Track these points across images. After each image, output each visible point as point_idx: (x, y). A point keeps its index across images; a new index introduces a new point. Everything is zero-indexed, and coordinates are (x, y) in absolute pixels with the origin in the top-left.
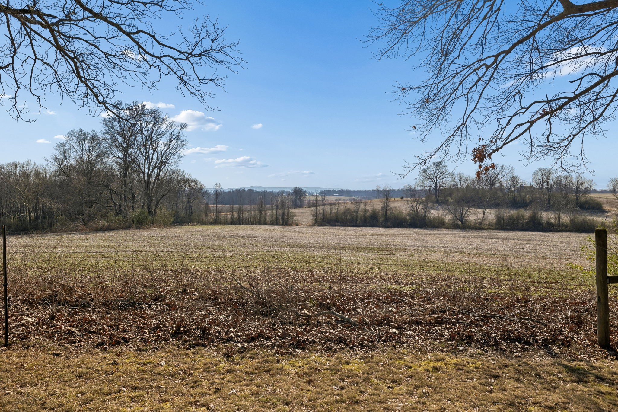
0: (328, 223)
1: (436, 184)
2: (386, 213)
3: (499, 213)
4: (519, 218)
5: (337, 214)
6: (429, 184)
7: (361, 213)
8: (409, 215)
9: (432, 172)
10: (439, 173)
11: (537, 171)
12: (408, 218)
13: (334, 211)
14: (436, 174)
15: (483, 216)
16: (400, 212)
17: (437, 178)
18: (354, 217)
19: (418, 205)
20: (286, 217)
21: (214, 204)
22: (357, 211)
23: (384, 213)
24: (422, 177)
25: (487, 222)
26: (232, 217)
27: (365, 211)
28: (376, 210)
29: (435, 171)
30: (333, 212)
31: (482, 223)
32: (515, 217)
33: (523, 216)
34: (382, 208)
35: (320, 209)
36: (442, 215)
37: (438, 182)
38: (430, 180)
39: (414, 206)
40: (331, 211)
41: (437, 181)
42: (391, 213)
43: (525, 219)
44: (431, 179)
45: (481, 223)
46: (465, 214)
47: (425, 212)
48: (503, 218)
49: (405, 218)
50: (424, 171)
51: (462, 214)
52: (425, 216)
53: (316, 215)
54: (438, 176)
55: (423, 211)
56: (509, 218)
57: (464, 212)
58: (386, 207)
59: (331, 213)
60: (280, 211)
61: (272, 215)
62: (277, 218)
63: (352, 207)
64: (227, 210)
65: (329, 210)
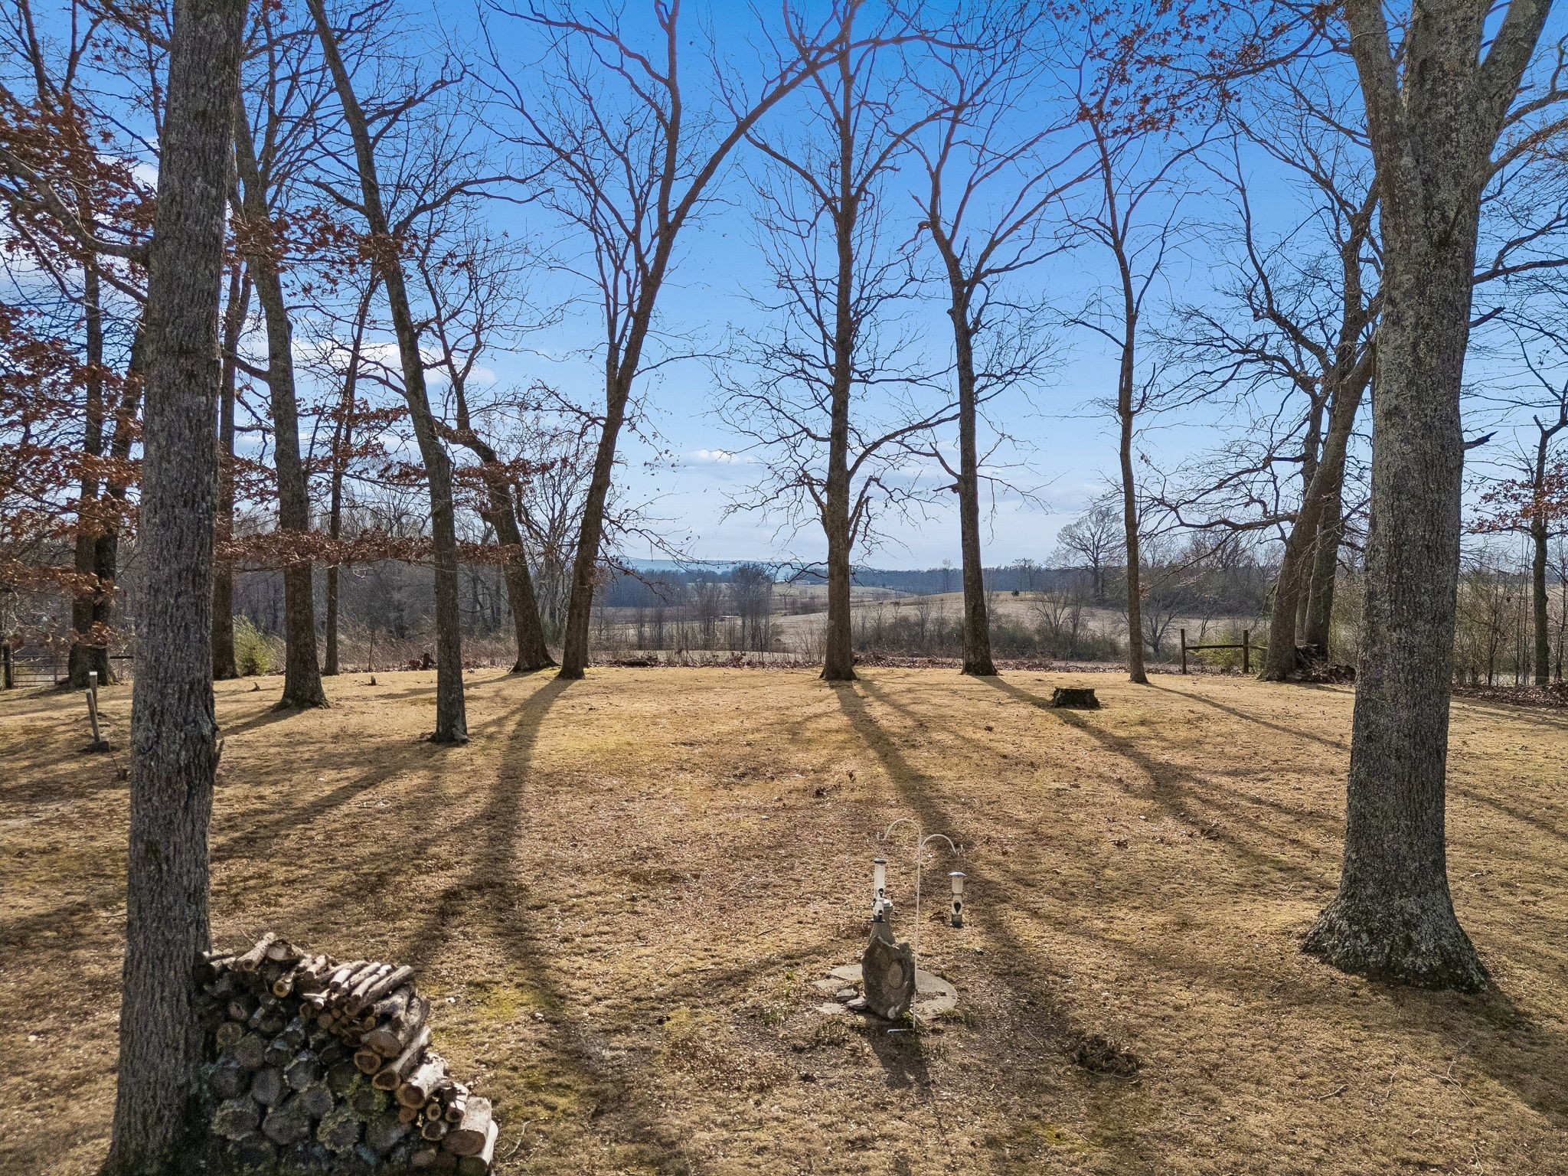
1: (1096, 561)
5: (879, 629)
6: (1080, 560)
7: (931, 628)
8: (1038, 632)
9: (1088, 534)
10: (1103, 536)
12: (1036, 638)
13: (871, 622)
14: (1096, 538)
15: (1202, 635)
16: (1018, 625)
17: (1097, 548)
18: (916, 636)
19: (1058, 612)
20: (762, 635)
22: (922, 623)
24: (1065, 545)
26: (640, 635)
27: (941, 623)
29: (1093, 530)
30: (868, 625)
36: (1112, 633)
37: (1101, 556)
38: (1083, 553)
39: (1049, 612)
40: (863, 623)
41: (1098, 554)
42: (999, 627)
44: (1084, 550)
46: (1162, 631)
47: (1075, 626)
49: (1031, 640)
50: (1068, 529)
51: (1155, 632)
52: (1074, 635)
54: (1101, 543)
55: (1071, 625)
57: (1160, 628)
59: (864, 627)
60: (748, 622)
61: (731, 632)
62: (744, 638)
63: (911, 612)
64: (628, 621)
65: (859, 619)
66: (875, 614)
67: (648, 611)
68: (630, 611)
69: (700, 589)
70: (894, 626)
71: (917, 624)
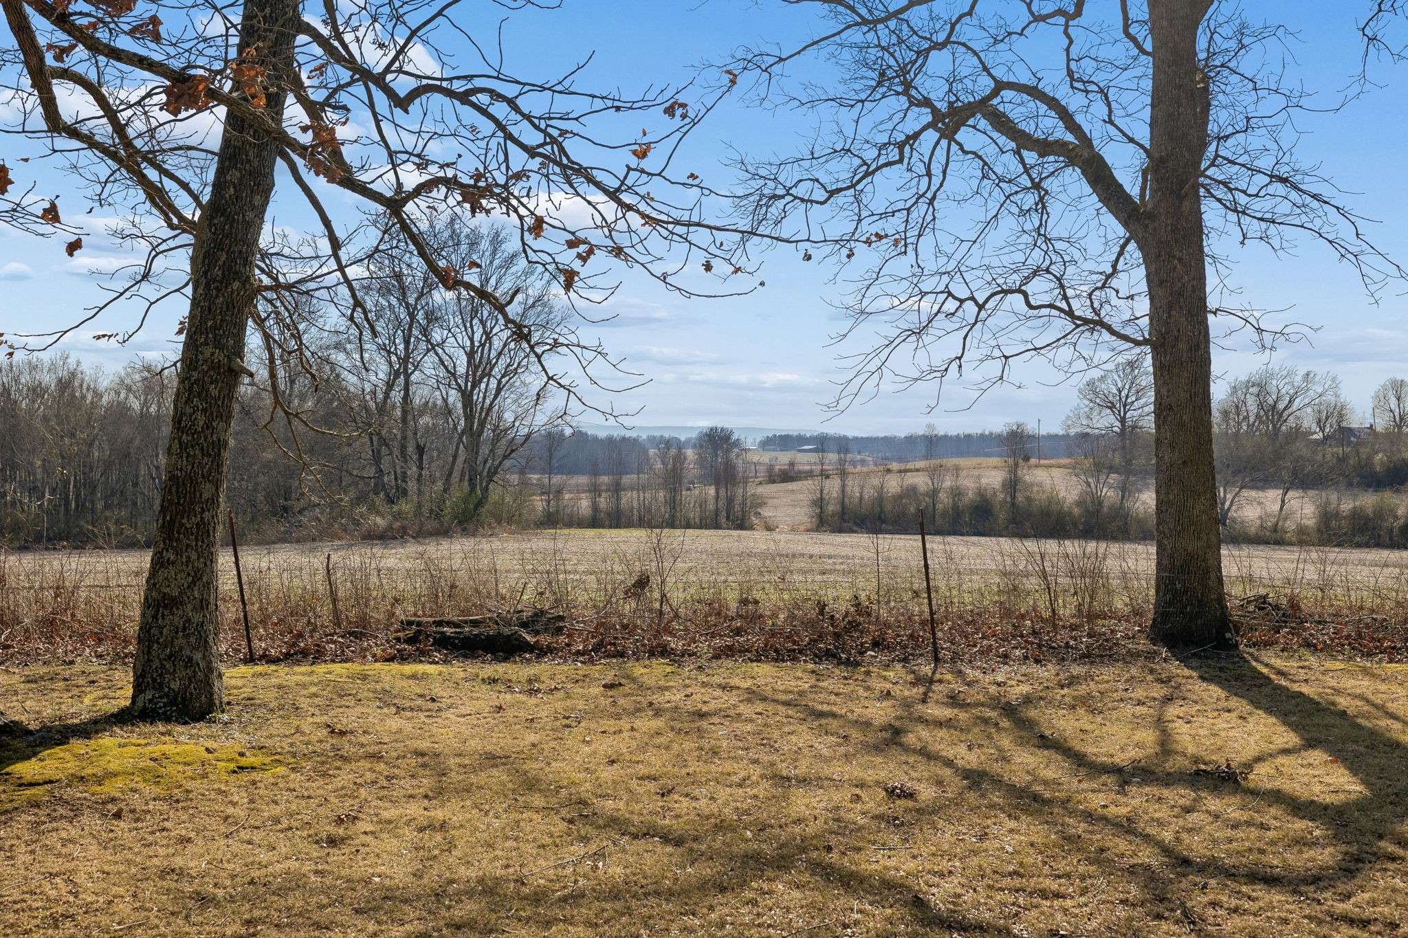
0: (858, 525)
1: (1123, 421)
2: (1013, 498)
3: (1328, 503)
4: (1381, 513)
5: (880, 499)
6: (1106, 421)
7: (944, 498)
8: (1079, 504)
9: (1113, 389)
10: (1133, 390)
11: (1384, 387)
12: (1076, 511)
13: (869, 493)
14: (1123, 394)
15: (1281, 509)
16: (1053, 500)
17: (1125, 406)
18: (926, 508)
20: (737, 508)
21: (543, 472)
22: (934, 493)
23: (1009, 499)
24: (1087, 402)
25: (1290, 525)
26: (595, 507)
27: (957, 493)
28: (986, 490)
29: (1120, 385)
30: (867, 495)
31: (1279, 527)
32: (1370, 511)
33: (1392, 512)
34: (1004, 485)
35: (833, 487)
37: (1128, 415)
38: (1108, 411)
40: (861, 493)
41: (1125, 413)
42: (1029, 499)
43: (1396, 518)
44: (1110, 408)
45: (1275, 529)
46: (1232, 502)
47: (1123, 498)
48: (1337, 515)
49: (1070, 513)
50: (1091, 384)
52: (1123, 508)
53: (820, 503)
54: (1129, 400)
55: (1117, 495)
56: (1356, 515)
57: (1226, 499)
58: (1012, 485)
59: (861, 498)
60: (722, 492)
61: (702, 504)
62: (717, 510)
63: (921, 481)
64: (578, 490)
65: (857, 489)
66: (876, 481)
67: (605, 479)
68: (583, 480)
69: (663, 457)
70: (900, 497)
71: (927, 494)
